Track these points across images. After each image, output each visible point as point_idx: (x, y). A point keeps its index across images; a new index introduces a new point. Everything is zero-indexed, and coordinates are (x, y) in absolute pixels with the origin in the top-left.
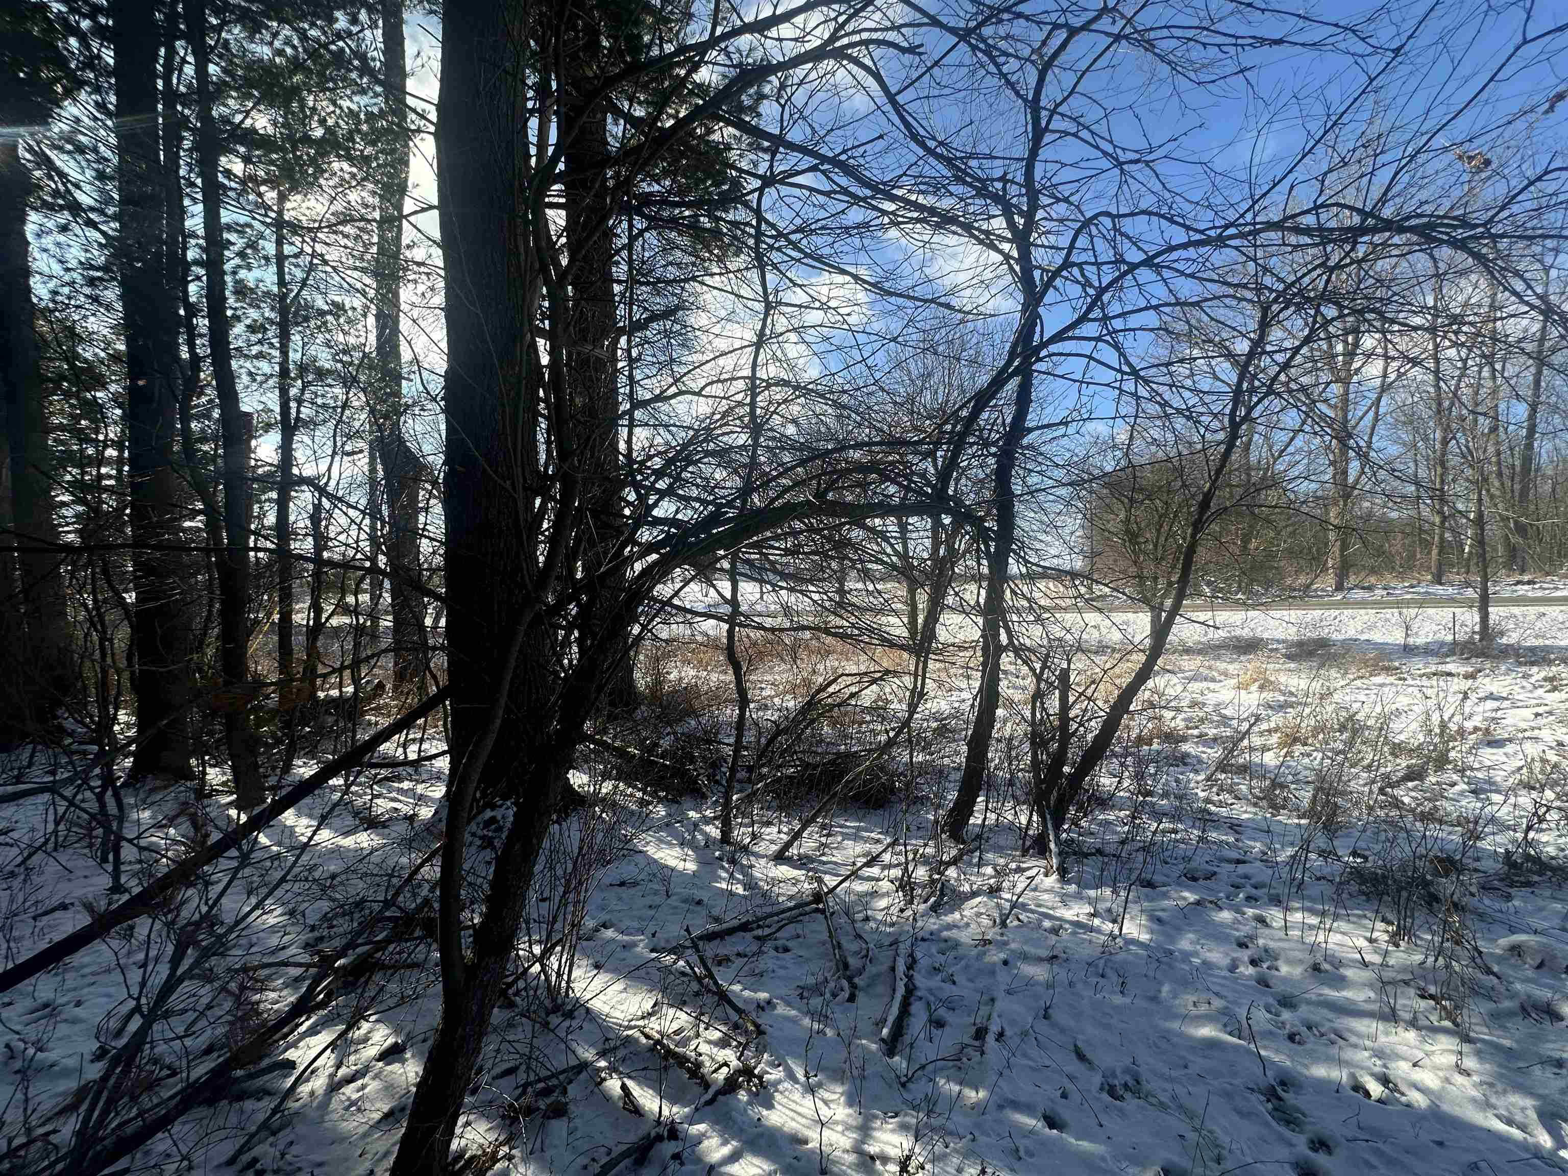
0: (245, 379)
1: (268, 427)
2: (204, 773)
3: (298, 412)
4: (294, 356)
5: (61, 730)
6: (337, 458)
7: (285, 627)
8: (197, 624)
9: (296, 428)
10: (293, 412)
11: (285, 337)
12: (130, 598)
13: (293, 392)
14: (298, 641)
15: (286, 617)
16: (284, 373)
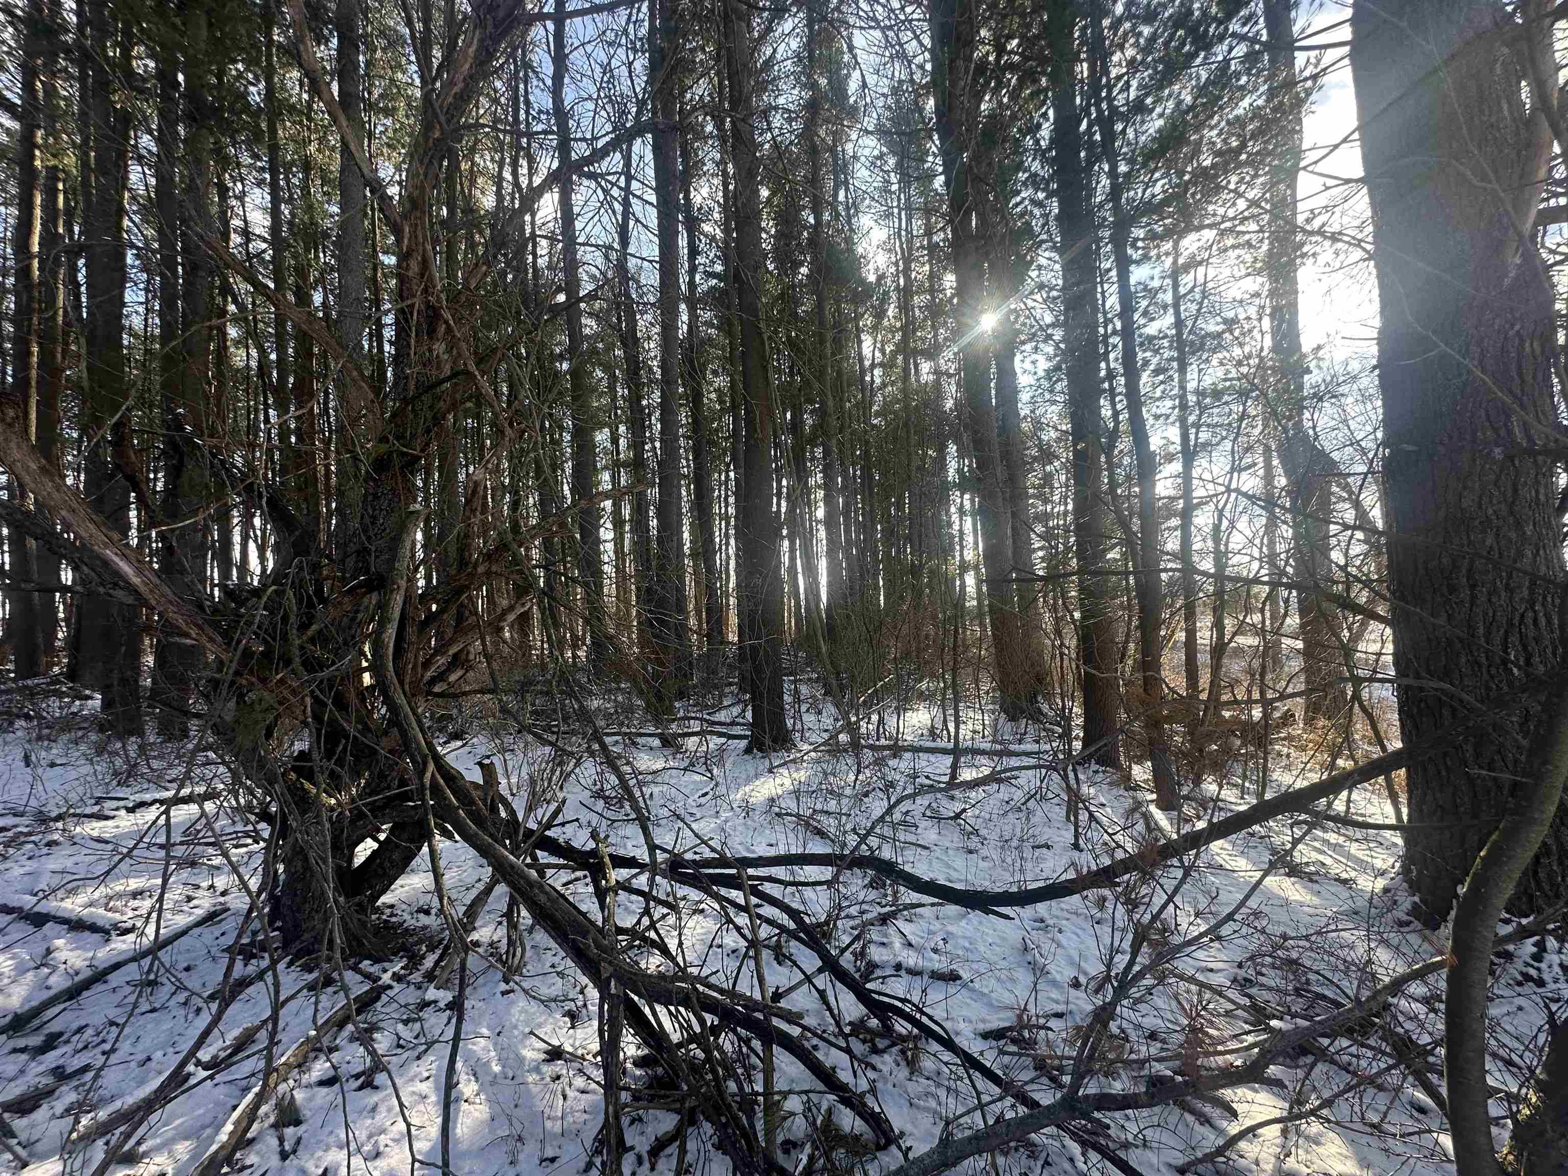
0: (1151, 421)
1: (1170, 458)
2: (1130, 767)
3: (1197, 438)
4: (1191, 386)
5: (1040, 712)
6: (1236, 475)
7: (1190, 644)
8: (1120, 638)
9: (1195, 453)
10: (1192, 437)
11: (1182, 369)
12: (1077, 615)
13: (1192, 419)
14: (1204, 658)
15: (1191, 634)
16: (1184, 406)
